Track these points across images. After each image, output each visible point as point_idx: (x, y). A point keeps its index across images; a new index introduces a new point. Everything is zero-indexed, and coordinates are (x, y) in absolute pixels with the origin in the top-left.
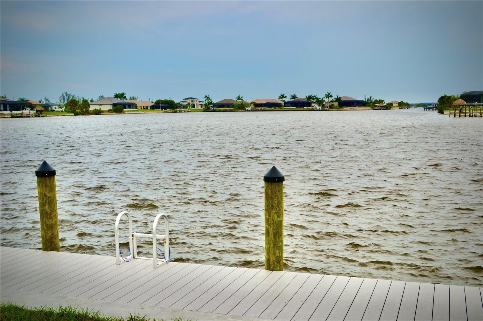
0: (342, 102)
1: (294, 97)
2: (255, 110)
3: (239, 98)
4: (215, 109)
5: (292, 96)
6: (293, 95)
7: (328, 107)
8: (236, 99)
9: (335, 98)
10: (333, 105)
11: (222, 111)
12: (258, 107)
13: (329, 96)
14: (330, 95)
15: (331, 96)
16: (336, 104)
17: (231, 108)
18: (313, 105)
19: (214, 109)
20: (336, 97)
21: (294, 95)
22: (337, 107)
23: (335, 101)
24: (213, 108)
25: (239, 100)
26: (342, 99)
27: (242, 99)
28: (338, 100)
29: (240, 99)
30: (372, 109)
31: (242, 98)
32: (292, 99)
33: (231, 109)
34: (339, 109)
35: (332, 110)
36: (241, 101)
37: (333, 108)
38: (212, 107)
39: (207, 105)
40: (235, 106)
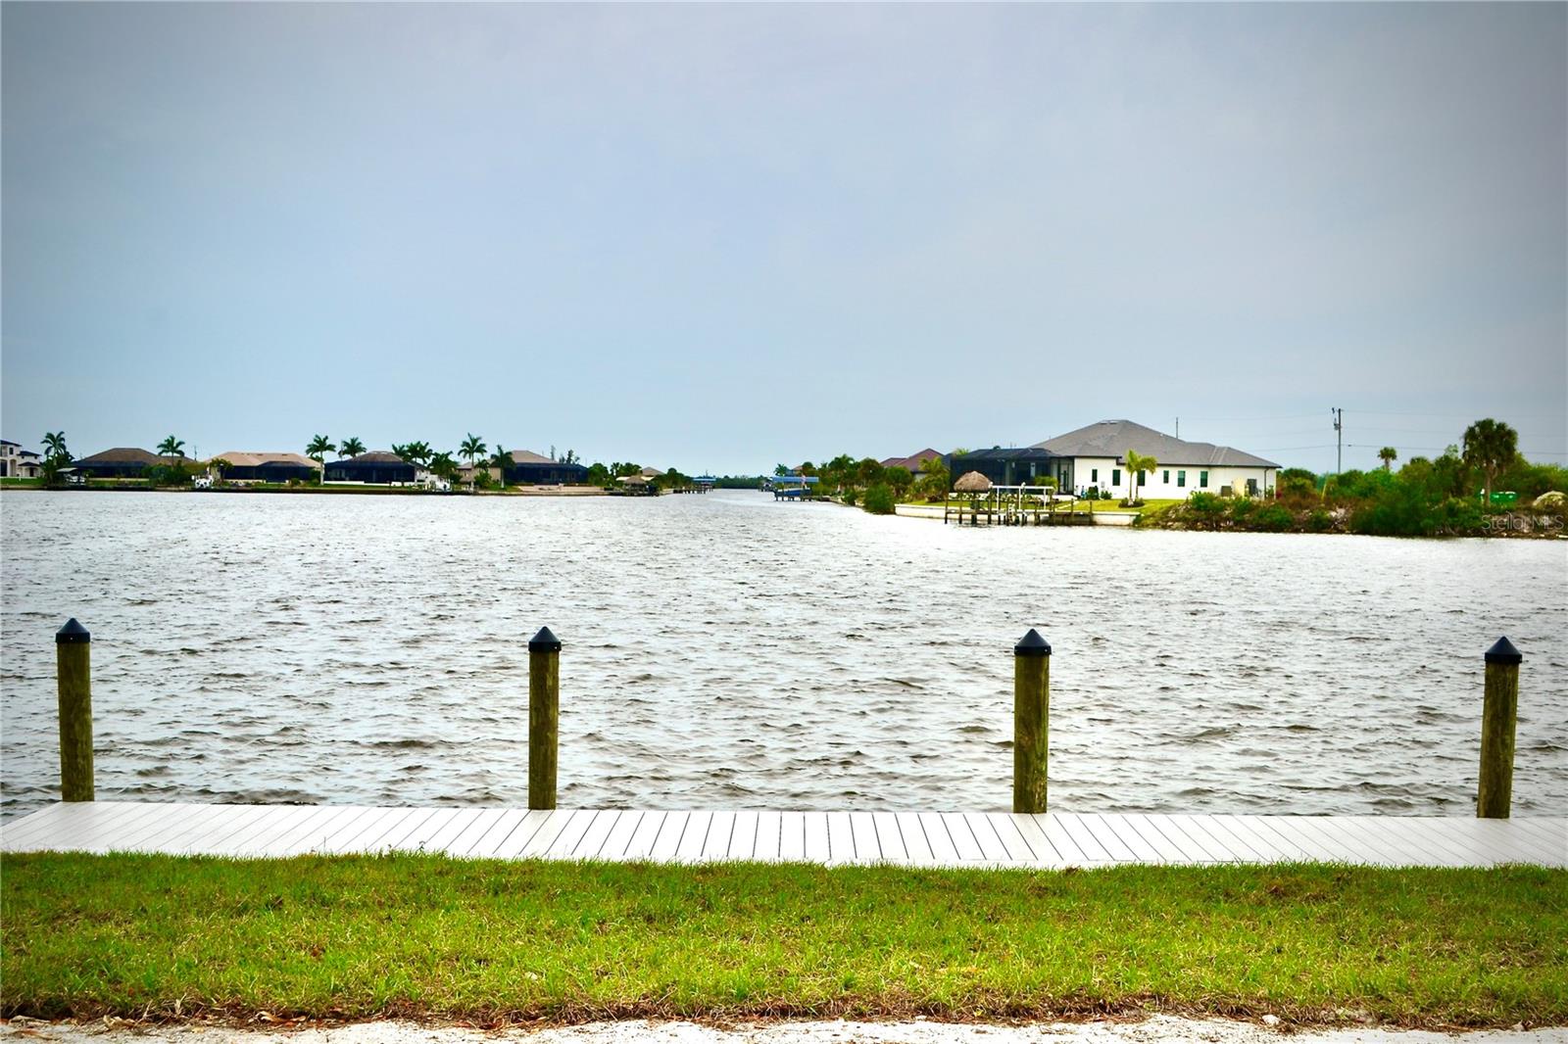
0: (514, 469)
1: (353, 447)
2: (227, 487)
3: (170, 445)
4: (83, 480)
5: (346, 444)
6: (349, 442)
7: (469, 484)
8: (160, 450)
9: (493, 456)
10: (486, 477)
11: (109, 490)
12: (232, 476)
13: (472, 447)
14: (478, 444)
15: (481, 449)
16: (495, 474)
17: (140, 480)
18: (419, 475)
19: (79, 482)
20: (498, 454)
21: (353, 441)
22: (496, 482)
23: (494, 466)
24: (75, 479)
25: (170, 454)
26: (516, 460)
27: (180, 448)
28: (503, 460)
29: (174, 450)
30: (606, 492)
31: (178, 445)
32: (345, 452)
33: (140, 483)
34: (504, 489)
35: (483, 492)
36: (175, 454)
37: (486, 488)
38: (73, 473)
39: (52, 465)
40: (154, 471)
